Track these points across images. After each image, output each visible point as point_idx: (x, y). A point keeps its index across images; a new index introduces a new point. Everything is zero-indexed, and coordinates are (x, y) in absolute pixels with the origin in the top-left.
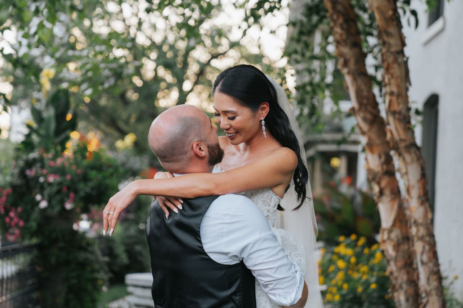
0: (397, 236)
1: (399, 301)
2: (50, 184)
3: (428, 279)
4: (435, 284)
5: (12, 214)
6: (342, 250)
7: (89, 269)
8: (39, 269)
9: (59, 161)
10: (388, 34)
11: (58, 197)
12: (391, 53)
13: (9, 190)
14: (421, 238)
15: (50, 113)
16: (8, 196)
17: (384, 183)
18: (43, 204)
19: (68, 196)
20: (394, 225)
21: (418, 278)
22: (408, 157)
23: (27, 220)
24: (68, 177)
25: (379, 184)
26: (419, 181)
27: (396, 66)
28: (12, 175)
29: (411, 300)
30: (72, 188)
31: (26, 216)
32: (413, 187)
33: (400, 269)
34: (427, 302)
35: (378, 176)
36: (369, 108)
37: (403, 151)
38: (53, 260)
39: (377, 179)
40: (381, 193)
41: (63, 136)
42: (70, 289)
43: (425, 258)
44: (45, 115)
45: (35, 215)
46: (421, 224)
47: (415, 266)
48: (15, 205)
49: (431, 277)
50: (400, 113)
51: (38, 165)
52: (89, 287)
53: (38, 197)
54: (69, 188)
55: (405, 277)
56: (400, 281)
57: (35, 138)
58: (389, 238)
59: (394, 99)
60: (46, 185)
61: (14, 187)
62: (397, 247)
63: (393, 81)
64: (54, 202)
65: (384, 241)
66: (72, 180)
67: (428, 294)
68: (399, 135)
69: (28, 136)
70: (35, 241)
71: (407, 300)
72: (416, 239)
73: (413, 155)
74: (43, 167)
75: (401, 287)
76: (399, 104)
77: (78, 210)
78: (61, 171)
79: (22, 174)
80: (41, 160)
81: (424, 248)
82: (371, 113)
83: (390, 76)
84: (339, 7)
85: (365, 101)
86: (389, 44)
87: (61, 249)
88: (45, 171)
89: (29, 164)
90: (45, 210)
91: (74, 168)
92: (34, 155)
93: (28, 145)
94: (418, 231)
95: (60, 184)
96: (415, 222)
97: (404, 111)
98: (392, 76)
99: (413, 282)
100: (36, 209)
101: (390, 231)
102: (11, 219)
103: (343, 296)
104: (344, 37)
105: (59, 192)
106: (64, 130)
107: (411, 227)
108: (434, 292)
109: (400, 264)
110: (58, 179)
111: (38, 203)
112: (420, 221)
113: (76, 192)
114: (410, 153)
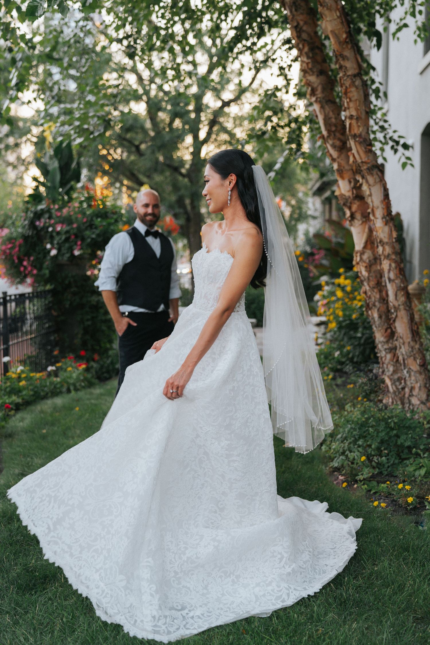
0: (369, 258)
1: (373, 318)
2: (58, 233)
3: (396, 295)
4: (402, 299)
5: (25, 263)
6: (341, 280)
7: (102, 311)
8: (55, 313)
9: (65, 211)
10: (344, 58)
11: (67, 245)
12: (348, 76)
13: (20, 241)
14: (387, 257)
15: (55, 165)
16: (20, 246)
17: (354, 207)
18: (54, 252)
19: (76, 244)
20: (365, 247)
21: (387, 295)
22: (370, 179)
23: (40, 269)
24: (75, 226)
25: (350, 208)
26: (382, 202)
27: (353, 89)
28: (24, 227)
29: (384, 317)
30: (79, 235)
31: (38, 265)
32: (378, 207)
33: (372, 289)
34: (396, 316)
35: (349, 201)
36: (338, 134)
37: (365, 173)
38: (67, 304)
39: (348, 204)
40: (353, 217)
41: (68, 186)
42: (86, 331)
43: (392, 276)
44: (50, 168)
45: (47, 263)
46: (387, 243)
47: (383, 284)
48: (28, 255)
49: (398, 292)
50: (360, 136)
51: (47, 216)
52: (104, 328)
53: (49, 246)
54: (76, 236)
55: (378, 296)
56: (373, 299)
57: (42, 189)
58: (361, 259)
59: (354, 122)
60: (54, 234)
61: (25, 238)
62: (369, 267)
63: (351, 105)
64: (64, 250)
65: (358, 263)
66: (78, 228)
67: (396, 309)
68: (361, 158)
69: (36, 189)
70: (48, 287)
71: (380, 317)
72: (382, 258)
73: (376, 176)
74: (50, 218)
75: (374, 305)
76: (359, 126)
77: (87, 256)
78: (68, 220)
79: (32, 225)
80: (48, 211)
81: (390, 265)
82: (339, 139)
83: (348, 100)
84: (304, 36)
85: (333, 129)
86: (346, 68)
87: (74, 294)
88: (52, 221)
89: (38, 215)
90: (56, 257)
91: (80, 216)
92: (41, 207)
93: (36, 197)
94: (384, 250)
95: (67, 232)
96: (381, 241)
97: (363, 134)
98: (350, 100)
99: (384, 300)
100: (48, 258)
101: (362, 253)
102: (25, 267)
103: (339, 323)
104: (310, 66)
105: (67, 240)
106: (69, 181)
107: (378, 246)
108: (402, 307)
109: (372, 283)
110: (66, 228)
111: (49, 251)
112: (386, 240)
113: (83, 239)
114: (372, 175)
